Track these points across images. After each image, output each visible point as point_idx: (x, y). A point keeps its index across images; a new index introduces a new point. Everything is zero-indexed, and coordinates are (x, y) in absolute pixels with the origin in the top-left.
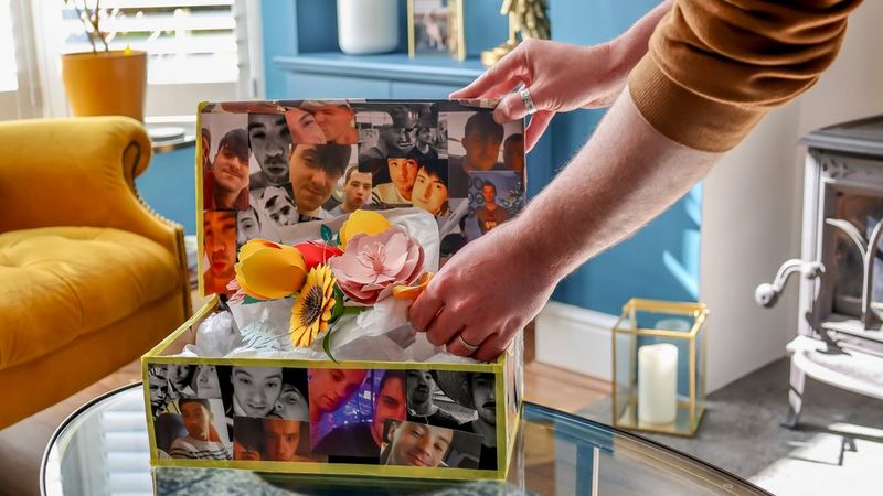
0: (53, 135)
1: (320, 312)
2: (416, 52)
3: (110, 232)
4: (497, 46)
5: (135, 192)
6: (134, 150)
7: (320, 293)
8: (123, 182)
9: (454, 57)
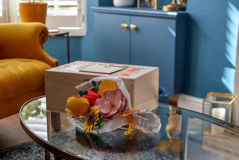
0: (16, 27)
1: (94, 122)
2: (140, 6)
3: (34, 61)
4: (168, 4)
5: (43, 48)
6: (43, 34)
7: (94, 115)
8: (39, 44)
9: (153, 8)
